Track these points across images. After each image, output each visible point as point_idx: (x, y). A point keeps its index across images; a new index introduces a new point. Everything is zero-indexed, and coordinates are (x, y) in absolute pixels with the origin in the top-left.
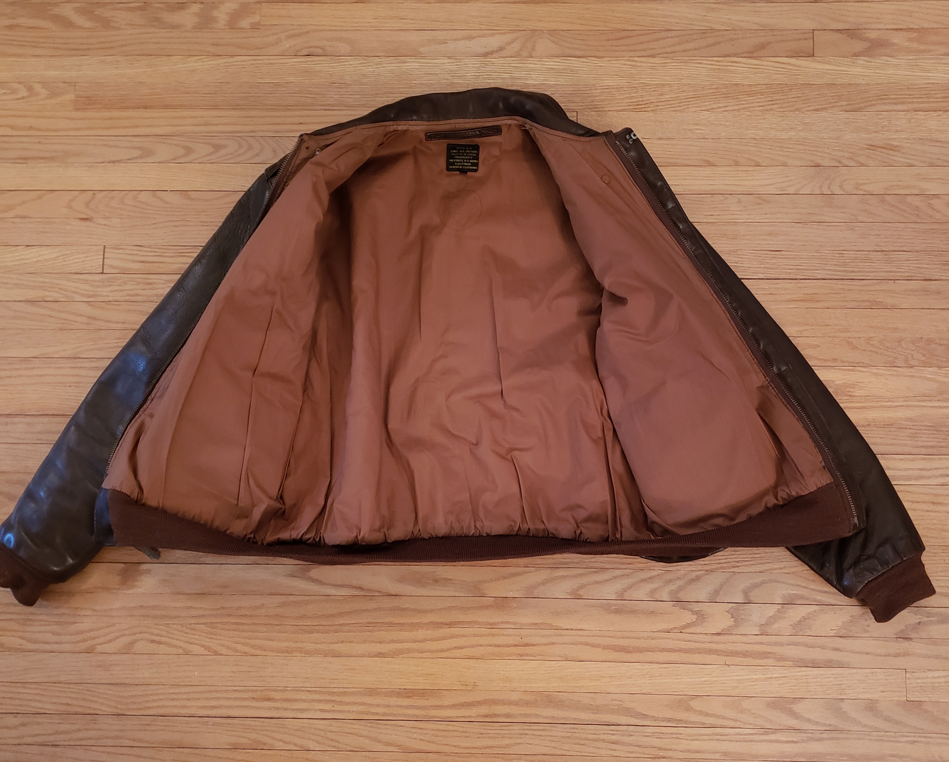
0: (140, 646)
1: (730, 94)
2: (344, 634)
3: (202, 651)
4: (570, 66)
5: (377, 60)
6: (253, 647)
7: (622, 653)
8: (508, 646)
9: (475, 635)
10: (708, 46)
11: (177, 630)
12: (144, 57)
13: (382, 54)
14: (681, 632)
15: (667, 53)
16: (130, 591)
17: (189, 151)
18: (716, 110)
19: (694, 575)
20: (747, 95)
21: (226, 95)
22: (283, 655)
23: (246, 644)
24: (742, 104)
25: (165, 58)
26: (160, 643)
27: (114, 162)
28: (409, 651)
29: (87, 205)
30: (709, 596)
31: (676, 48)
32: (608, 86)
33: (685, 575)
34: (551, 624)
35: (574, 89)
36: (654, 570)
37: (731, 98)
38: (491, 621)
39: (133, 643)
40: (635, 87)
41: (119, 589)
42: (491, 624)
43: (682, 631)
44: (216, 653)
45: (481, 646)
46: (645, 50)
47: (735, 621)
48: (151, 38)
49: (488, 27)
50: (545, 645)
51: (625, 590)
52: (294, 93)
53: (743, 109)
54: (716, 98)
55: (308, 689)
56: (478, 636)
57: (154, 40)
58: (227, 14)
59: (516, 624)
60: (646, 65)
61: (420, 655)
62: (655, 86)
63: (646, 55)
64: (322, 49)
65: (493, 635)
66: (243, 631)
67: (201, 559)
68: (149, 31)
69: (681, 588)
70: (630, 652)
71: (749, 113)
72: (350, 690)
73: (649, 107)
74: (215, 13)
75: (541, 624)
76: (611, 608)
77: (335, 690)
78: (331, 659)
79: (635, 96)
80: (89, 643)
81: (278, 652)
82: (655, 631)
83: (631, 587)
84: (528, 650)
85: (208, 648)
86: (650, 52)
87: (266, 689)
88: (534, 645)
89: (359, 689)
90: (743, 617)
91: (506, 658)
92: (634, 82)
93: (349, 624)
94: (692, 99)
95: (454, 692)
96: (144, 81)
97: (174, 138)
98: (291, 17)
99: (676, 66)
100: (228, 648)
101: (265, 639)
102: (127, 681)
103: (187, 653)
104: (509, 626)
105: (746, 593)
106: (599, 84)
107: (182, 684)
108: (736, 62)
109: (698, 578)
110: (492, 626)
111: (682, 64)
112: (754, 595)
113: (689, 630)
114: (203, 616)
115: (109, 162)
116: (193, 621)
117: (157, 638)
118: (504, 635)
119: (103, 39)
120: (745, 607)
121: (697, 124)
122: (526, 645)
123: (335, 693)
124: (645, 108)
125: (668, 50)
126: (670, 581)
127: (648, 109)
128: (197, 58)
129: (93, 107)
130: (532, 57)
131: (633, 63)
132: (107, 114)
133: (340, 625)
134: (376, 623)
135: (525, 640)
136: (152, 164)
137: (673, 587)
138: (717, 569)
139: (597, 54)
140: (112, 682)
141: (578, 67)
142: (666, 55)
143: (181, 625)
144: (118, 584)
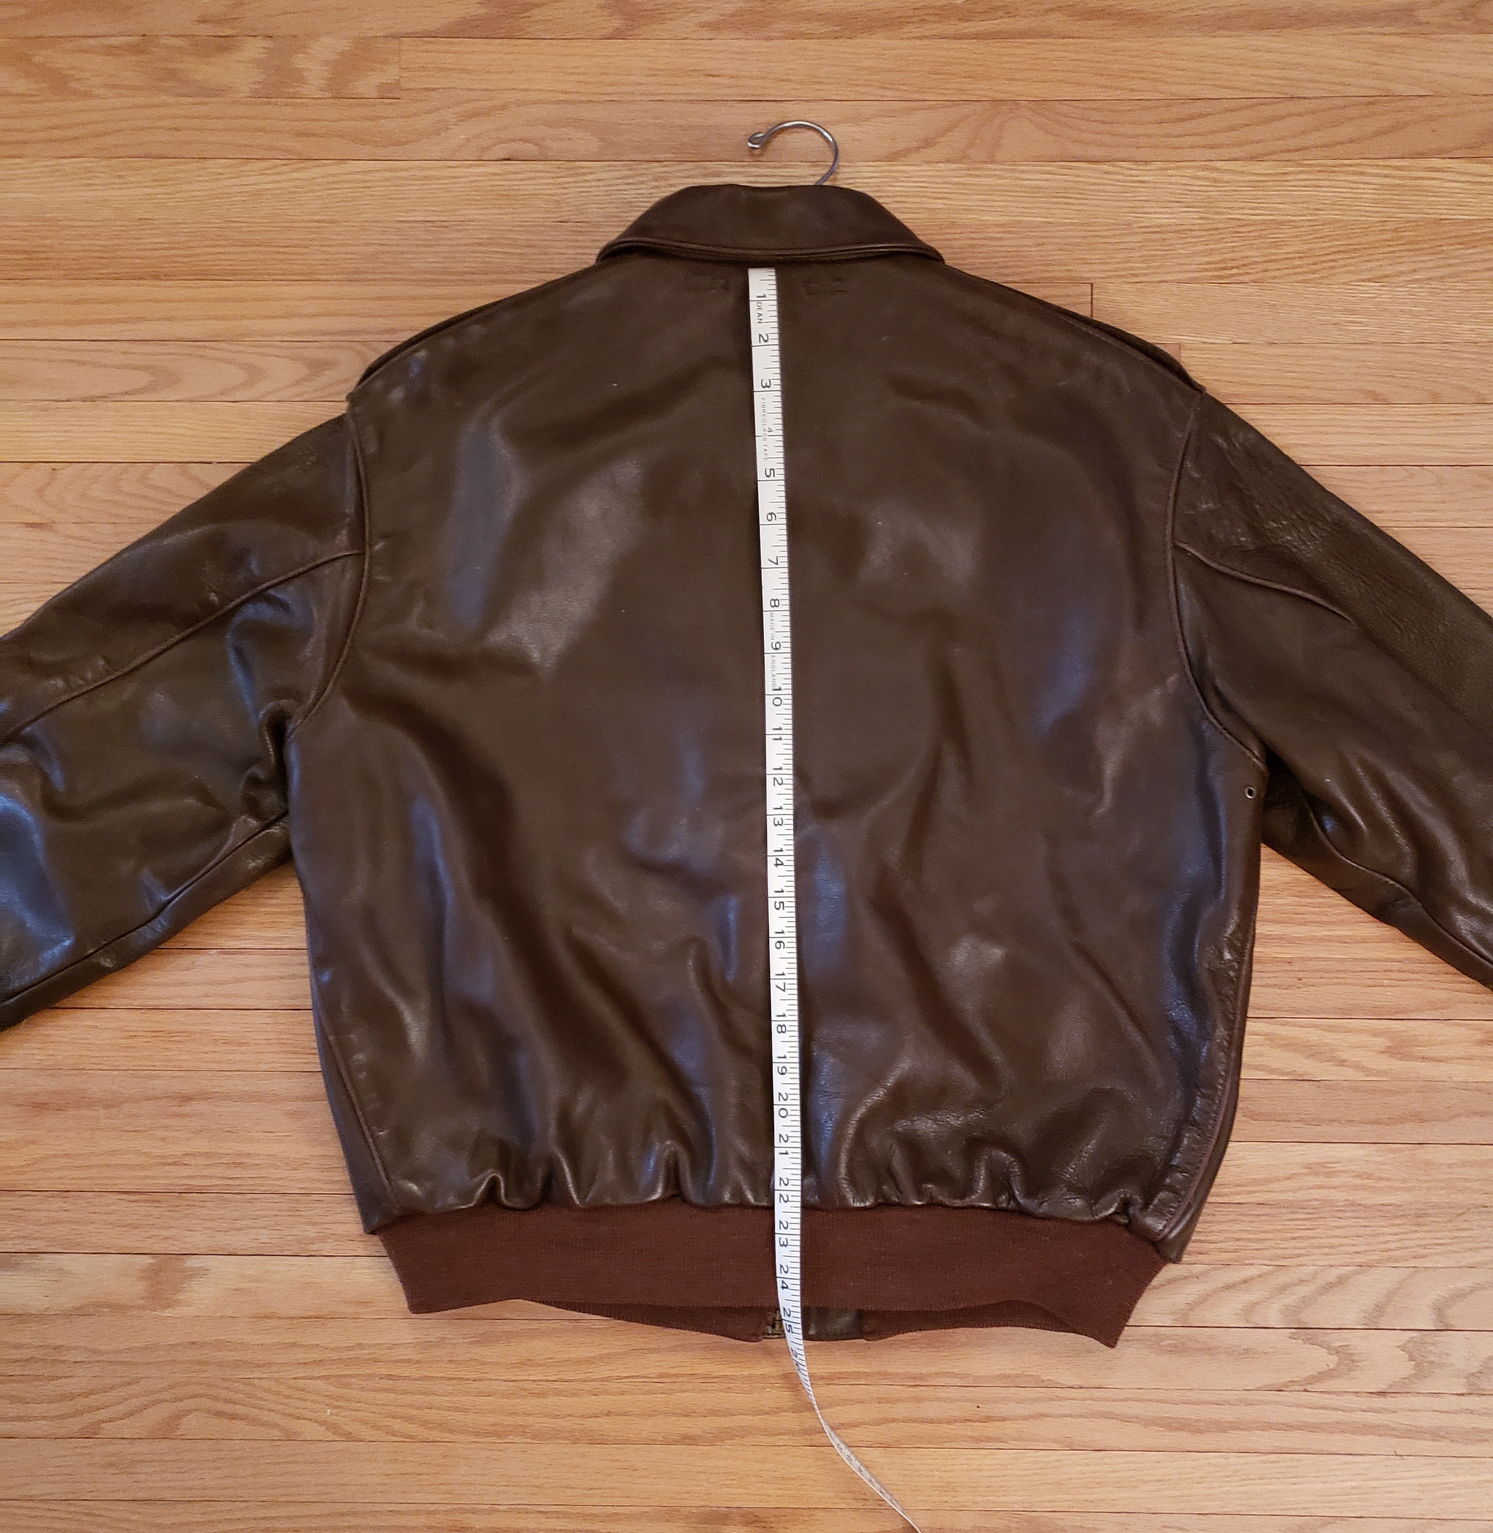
0: (191, 1424)
1: (1424, 242)
2: (613, 1397)
3: (320, 1432)
4: (1077, 182)
5: (657, 168)
6: (426, 1423)
7: (1184, 1434)
8: (950, 1421)
9: (880, 1401)
10: (1379, 133)
11: (267, 1391)
12: (147, 162)
13: (669, 156)
14: (1306, 1391)
15: (1289, 151)
16: (168, 1313)
17: (254, 374)
18: (1396, 279)
19: (1332, 1275)
20: (1461, 244)
21: (330, 249)
22: (487, 1440)
23: (410, 1419)
24: (1450, 265)
25: (192, 165)
26: (233, 1417)
27: (92, 399)
28: (745, 1432)
29: (40, 492)
30: (1365, 1317)
31: (1309, 140)
32: (1159, 226)
33: (1315, 1275)
34: (1039, 1377)
35: (1086, 234)
36: (1252, 1264)
37: (1426, 252)
38: (915, 1371)
39: (178, 1417)
40: (1218, 229)
41: (144, 1308)
42: (914, 1378)
43: (1308, 1388)
44: (350, 1437)
45: (893, 1421)
46: (1240, 145)
47: (1417, 1365)
48: (160, 118)
49: (898, 94)
50: (1025, 1418)
51: (1191, 1306)
52: (479, 245)
53: (1450, 276)
54: (1391, 252)
55: (542, 1509)
56: (887, 1402)
57: (168, 123)
58: (326, 62)
59: (963, 1376)
60: (1240, 178)
61: (769, 1440)
62: (1263, 227)
63: (1242, 154)
64: (537, 145)
65: (919, 1400)
66: (405, 1392)
67: (314, 1247)
68: (156, 100)
69: (1306, 1301)
70: (1201, 1432)
71: (1463, 286)
72: (626, 1510)
73: (1247, 273)
74: (299, 61)
75: (1017, 1376)
76: (1163, 1343)
77: (596, 1511)
78: (588, 1449)
79: (1218, 249)
80: (87, 1419)
81: (477, 1434)
82: (1252, 1388)
83: (1205, 1300)
84: (990, 1429)
85: (333, 1427)
86: (1250, 149)
87: (454, 1509)
88: (1004, 1420)
89: (645, 1509)
90: (1433, 1359)
91: (946, 1445)
92: (1216, 217)
93: (619, 1378)
94: (1342, 256)
95: (840, 1513)
96: (149, 216)
97: (223, 345)
98: (469, 72)
99: (1307, 180)
100: (375, 1427)
101: (448, 1409)
102: (168, 1495)
103: (290, 1437)
104: (951, 1381)
105: (1439, 1310)
106: (1139, 222)
107: (284, 1499)
108: (1438, 170)
109: (1341, 1282)
110: (917, 1381)
111: (1322, 176)
112: (1457, 1315)
113: (1320, 1387)
114: (321, 1362)
115: (84, 400)
116: (301, 1372)
117: (228, 1408)
118: (938, 1399)
119: (55, 121)
120: (1436, 1339)
121: (1352, 312)
122: (988, 1419)
123: (597, 1516)
124: (1240, 275)
125: (1292, 143)
126: (1284, 1288)
127: (1246, 278)
128: (265, 164)
129: (41, 274)
130: (993, 162)
131: (1214, 175)
132: (72, 291)
133: (602, 1380)
134: (675, 1375)
135: (986, 1410)
136: (177, 404)
137: (1289, 1299)
138: (1379, 1262)
139: (1138, 154)
140: (141, 1495)
141: (1094, 184)
142: (1286, 156)
143: (277, 1380)
144: (142, 1298)
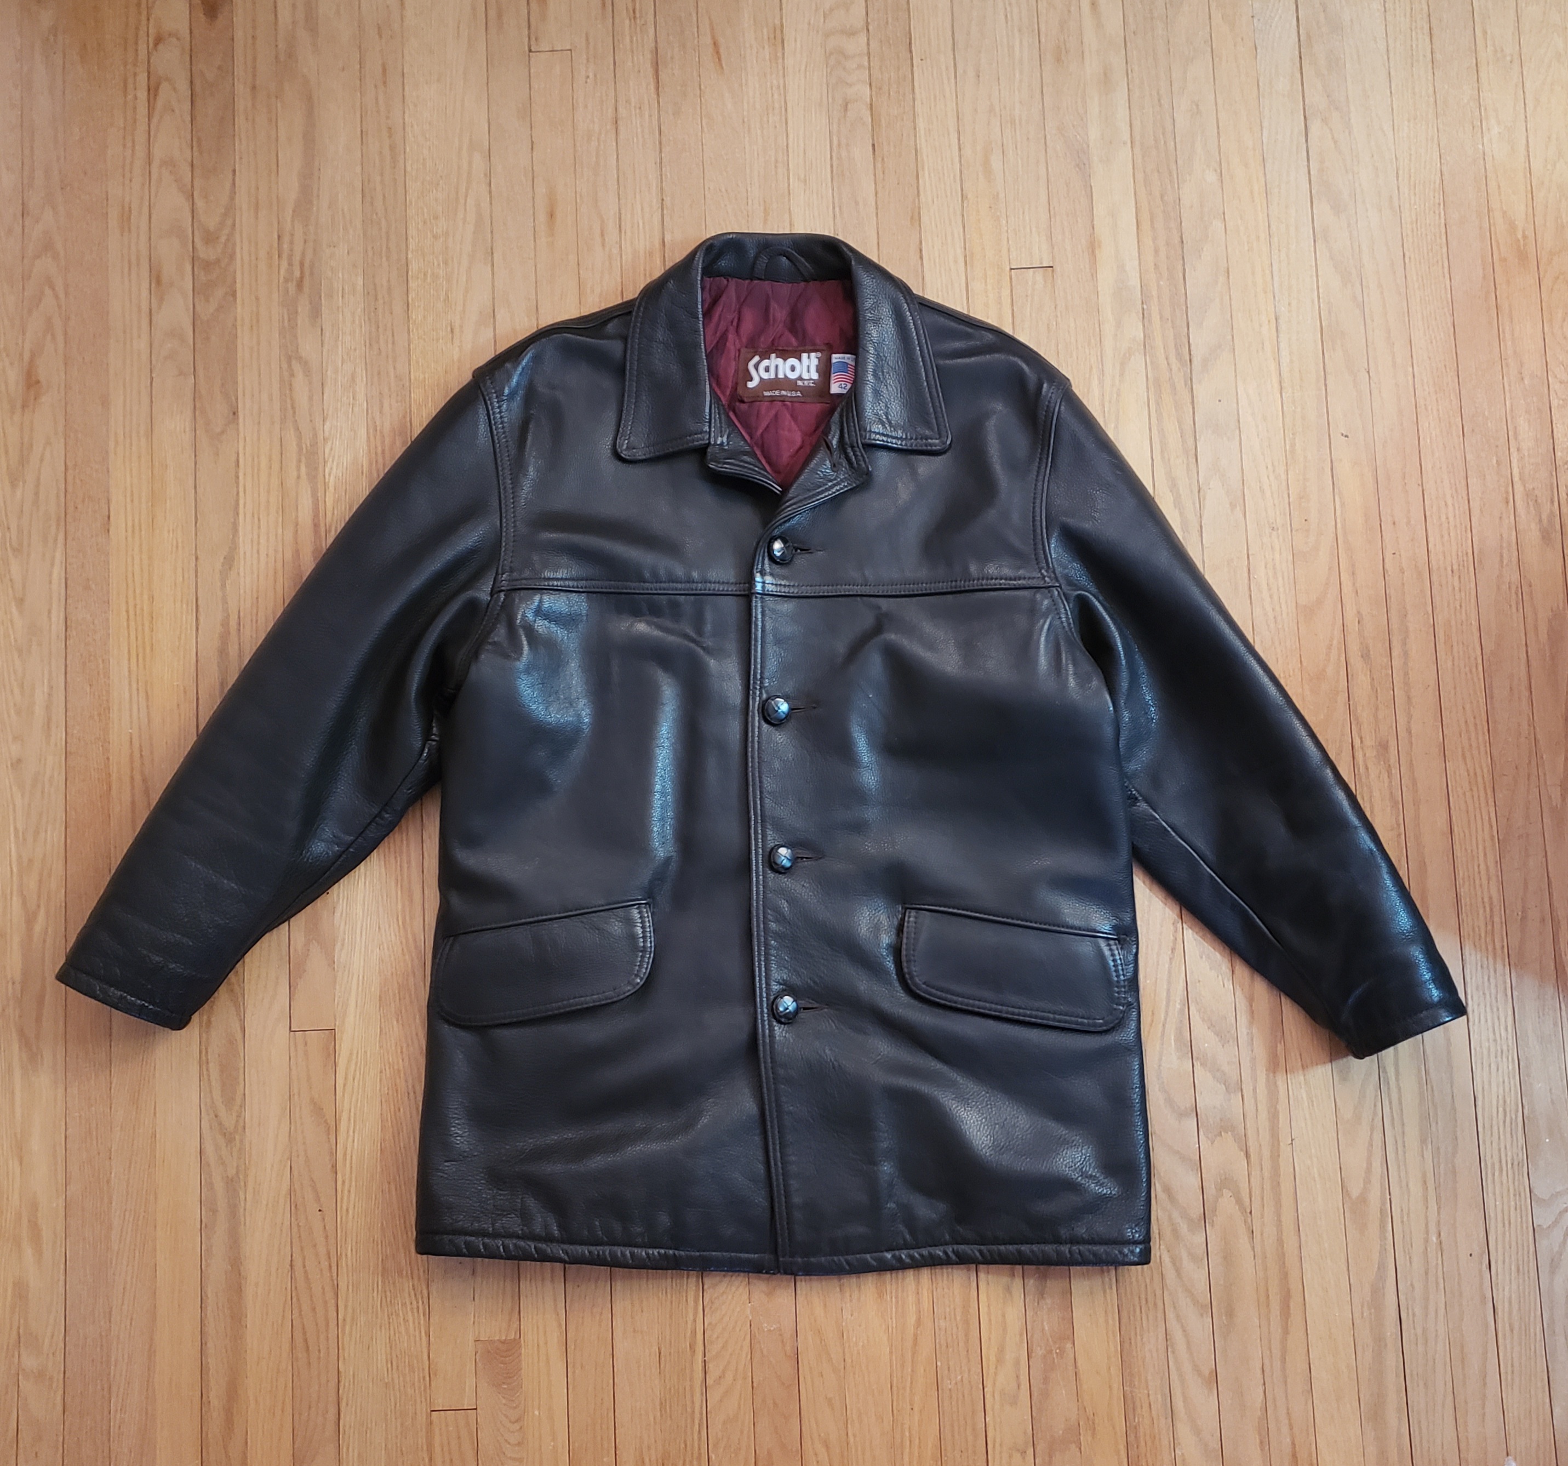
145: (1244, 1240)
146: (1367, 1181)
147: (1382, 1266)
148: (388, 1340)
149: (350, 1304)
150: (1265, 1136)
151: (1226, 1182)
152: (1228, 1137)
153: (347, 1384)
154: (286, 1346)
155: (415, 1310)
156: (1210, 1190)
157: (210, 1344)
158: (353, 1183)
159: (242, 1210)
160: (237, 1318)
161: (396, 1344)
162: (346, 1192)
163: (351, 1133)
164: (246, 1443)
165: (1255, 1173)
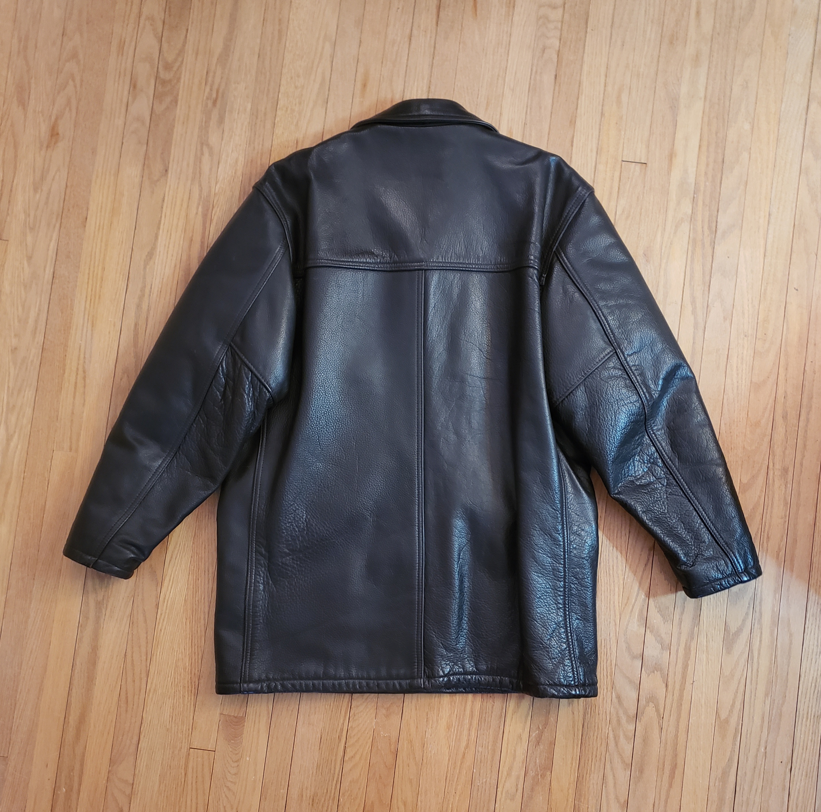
145: (656, 731)
146: (731, 711)
147: (730, 759)
148: (172, 706)
149: (155, 681)
150: (679, 677)
151: (652, 699)
152: (658, 674)
153: (146, 725)
154: (116, 698)
155: (190, 692)
156: (642, 702)
157: (74, 690)
158: (167, 616)
159: (102, 620)
160: (91, 679)
161: (176, 708)
162: (162, 620)
163: (170, 588)
164: (86, 747)
165: (670, 696)
